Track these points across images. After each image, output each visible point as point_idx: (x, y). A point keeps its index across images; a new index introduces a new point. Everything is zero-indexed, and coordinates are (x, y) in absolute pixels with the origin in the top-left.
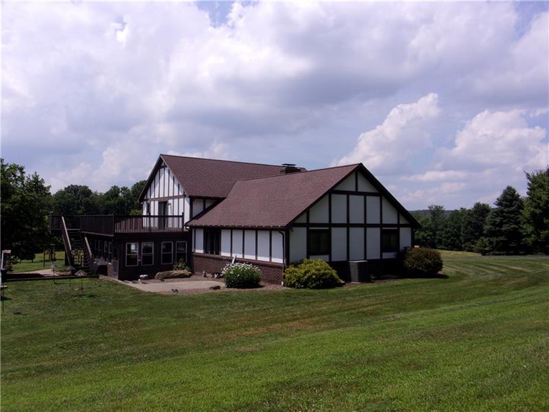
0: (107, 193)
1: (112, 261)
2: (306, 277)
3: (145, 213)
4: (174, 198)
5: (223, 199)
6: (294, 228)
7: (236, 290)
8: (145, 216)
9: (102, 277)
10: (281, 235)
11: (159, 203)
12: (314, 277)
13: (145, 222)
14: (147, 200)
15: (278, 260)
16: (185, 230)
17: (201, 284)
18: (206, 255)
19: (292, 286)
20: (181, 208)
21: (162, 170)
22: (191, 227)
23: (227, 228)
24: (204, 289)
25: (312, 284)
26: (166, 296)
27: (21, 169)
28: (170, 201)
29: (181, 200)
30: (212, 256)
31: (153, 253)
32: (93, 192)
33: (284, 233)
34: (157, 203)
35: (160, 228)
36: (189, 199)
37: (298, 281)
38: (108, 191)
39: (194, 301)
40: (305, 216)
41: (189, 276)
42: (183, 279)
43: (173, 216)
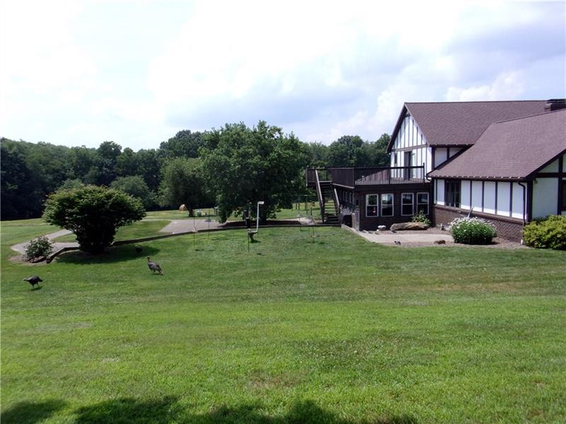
0: (378, 141)
1: (355, 211)
2: (549, 236)
3: (392, 165)
4: (417, 147)
5: (470, 146)
6: (537, 179)
7: (463, 245)
8: (393, 168)
9: (344, 227)
10: (522, 188)
11: (405, 153)
12: (559, 236)
13: (393, 173)
14: (394, 150)
15: (519, 215)
16: (426, 181)
17: (429, 238)
18: (447, 207)
19: (531, 245)
20: (424, 158)
21: (407, 119)
22: (433, 178)
23: (466, 179)
24: (428, 243)
25: (556, 244)
26: (386, 248)
27: (279, 130)
28: (414, 151)
29: (424, 149)
30: (453, 208)
31: (393, 204)
32: (364, 141)
33: (526, 185)
34: (403, 153)
35: (405, 178)
36: (431, 148)
37: (539, 240)
38: (378, 139)
39: (409, 254)
40: (557, 163)
41: (425, 229)
42: (416, 231)
43: (417, 167)
